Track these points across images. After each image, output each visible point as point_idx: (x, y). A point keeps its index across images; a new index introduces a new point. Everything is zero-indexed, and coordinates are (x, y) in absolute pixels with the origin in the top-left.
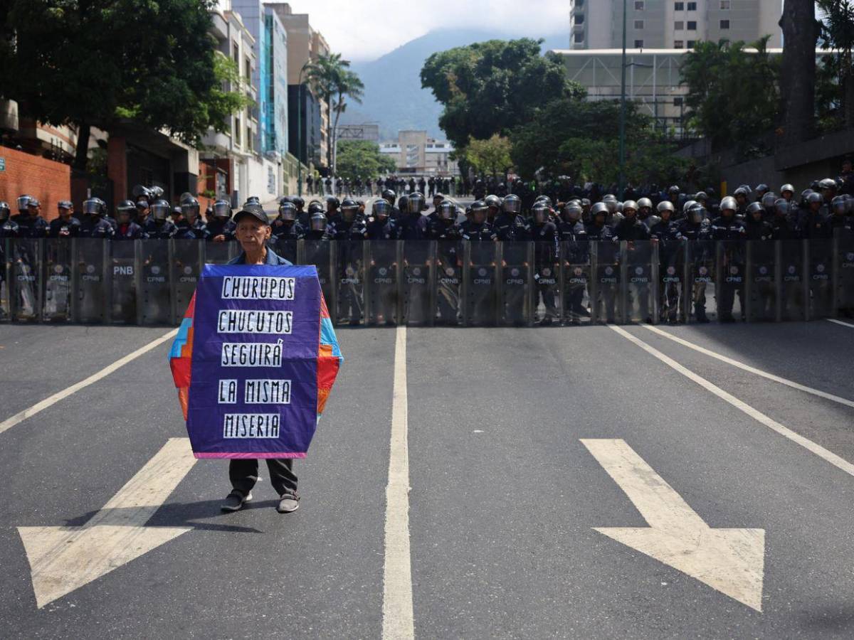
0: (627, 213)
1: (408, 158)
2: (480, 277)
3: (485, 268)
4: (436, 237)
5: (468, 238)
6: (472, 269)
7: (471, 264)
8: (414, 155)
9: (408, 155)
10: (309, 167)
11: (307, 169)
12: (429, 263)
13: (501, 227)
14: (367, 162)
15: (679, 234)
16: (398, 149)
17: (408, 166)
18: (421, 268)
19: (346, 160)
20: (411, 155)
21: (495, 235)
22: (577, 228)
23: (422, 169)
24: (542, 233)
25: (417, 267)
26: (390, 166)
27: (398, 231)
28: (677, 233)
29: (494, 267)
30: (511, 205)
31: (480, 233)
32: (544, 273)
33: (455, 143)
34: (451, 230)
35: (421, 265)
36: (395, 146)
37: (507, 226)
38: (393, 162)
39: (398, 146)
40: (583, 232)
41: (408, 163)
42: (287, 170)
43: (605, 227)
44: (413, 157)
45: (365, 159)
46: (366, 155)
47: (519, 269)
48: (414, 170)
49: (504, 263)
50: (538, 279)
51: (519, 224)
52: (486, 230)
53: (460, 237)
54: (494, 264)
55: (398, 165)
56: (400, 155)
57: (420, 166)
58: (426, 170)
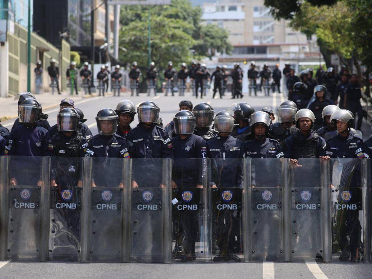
0: (301, 124)
1: (256, 29)
2: (103, 202)
3: (111, 190)
4: (54, 153)
5: (92, 153)
6: (94, 191)
7: (94, 185)
8: (265, 23)
9: (255, 24)
10: (60, 47)
11: (57, 51)
12: (40, 184)
13: (134, 141)
14: (173, 37)
15: (360, 150)
16: (239, 14)
17: (256, 43)
18: (30, 190)
19: (138, 33)
20: (261, 24)
21: (126, 150)
22: (228, 144)
23: (277, 47)
24: (188, 148)
25: (25, 188)
26: (219, 42)
27: (8, 145)
28: (357, 149)
29: (122, 189)
30: (146, 113)
31: (107, 148)
32: (184, 198)
33: (277, 10)
34: (71, 144)
35: (30, 187)
36: (233, 8)
37: (142, 139)
38: (224, 38)
39: (239, 9)
40: (235, 148)
41: (255, 38)
42: (16, 54)
43: (268, 140)
44: (264, 28)
45: (170, 33)
46: (172, 25)
47: (153, 192)
48: (262, 49)
49: (135, 185)
50: (177, 204)
51: (156, 138)
52: (115, 144)
53: (82, 153)
54: (122, 186)
55: (233, 41)
56: (241, 24)
57: (276, 43)
58: (284, 49)
